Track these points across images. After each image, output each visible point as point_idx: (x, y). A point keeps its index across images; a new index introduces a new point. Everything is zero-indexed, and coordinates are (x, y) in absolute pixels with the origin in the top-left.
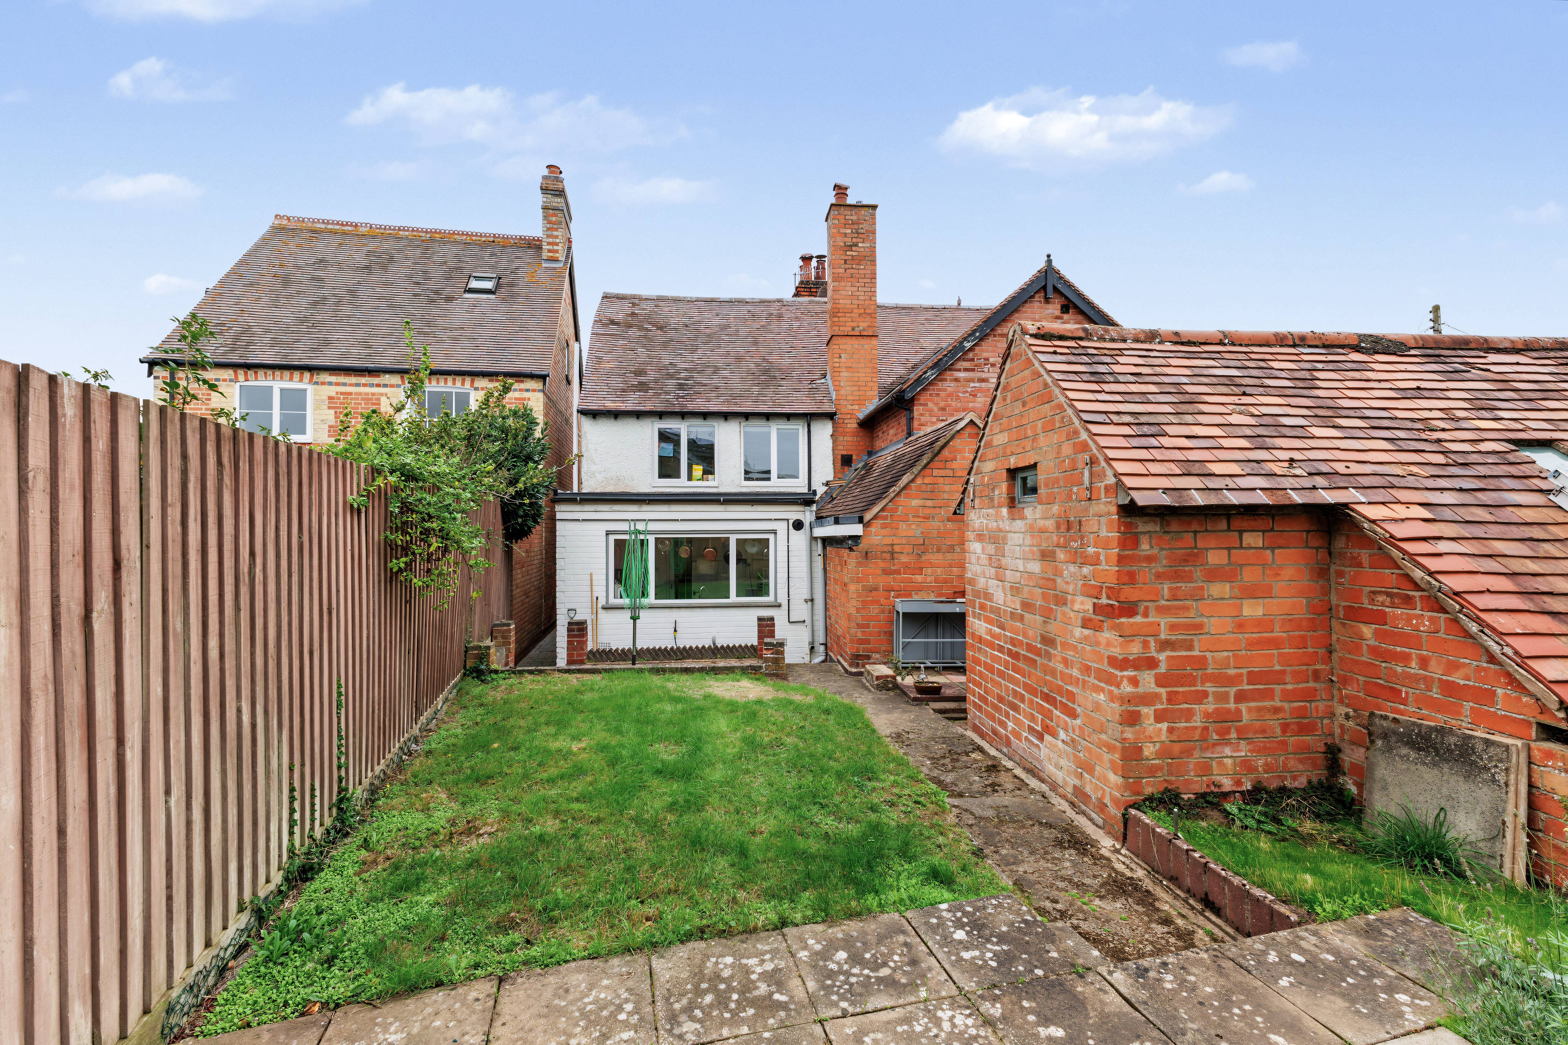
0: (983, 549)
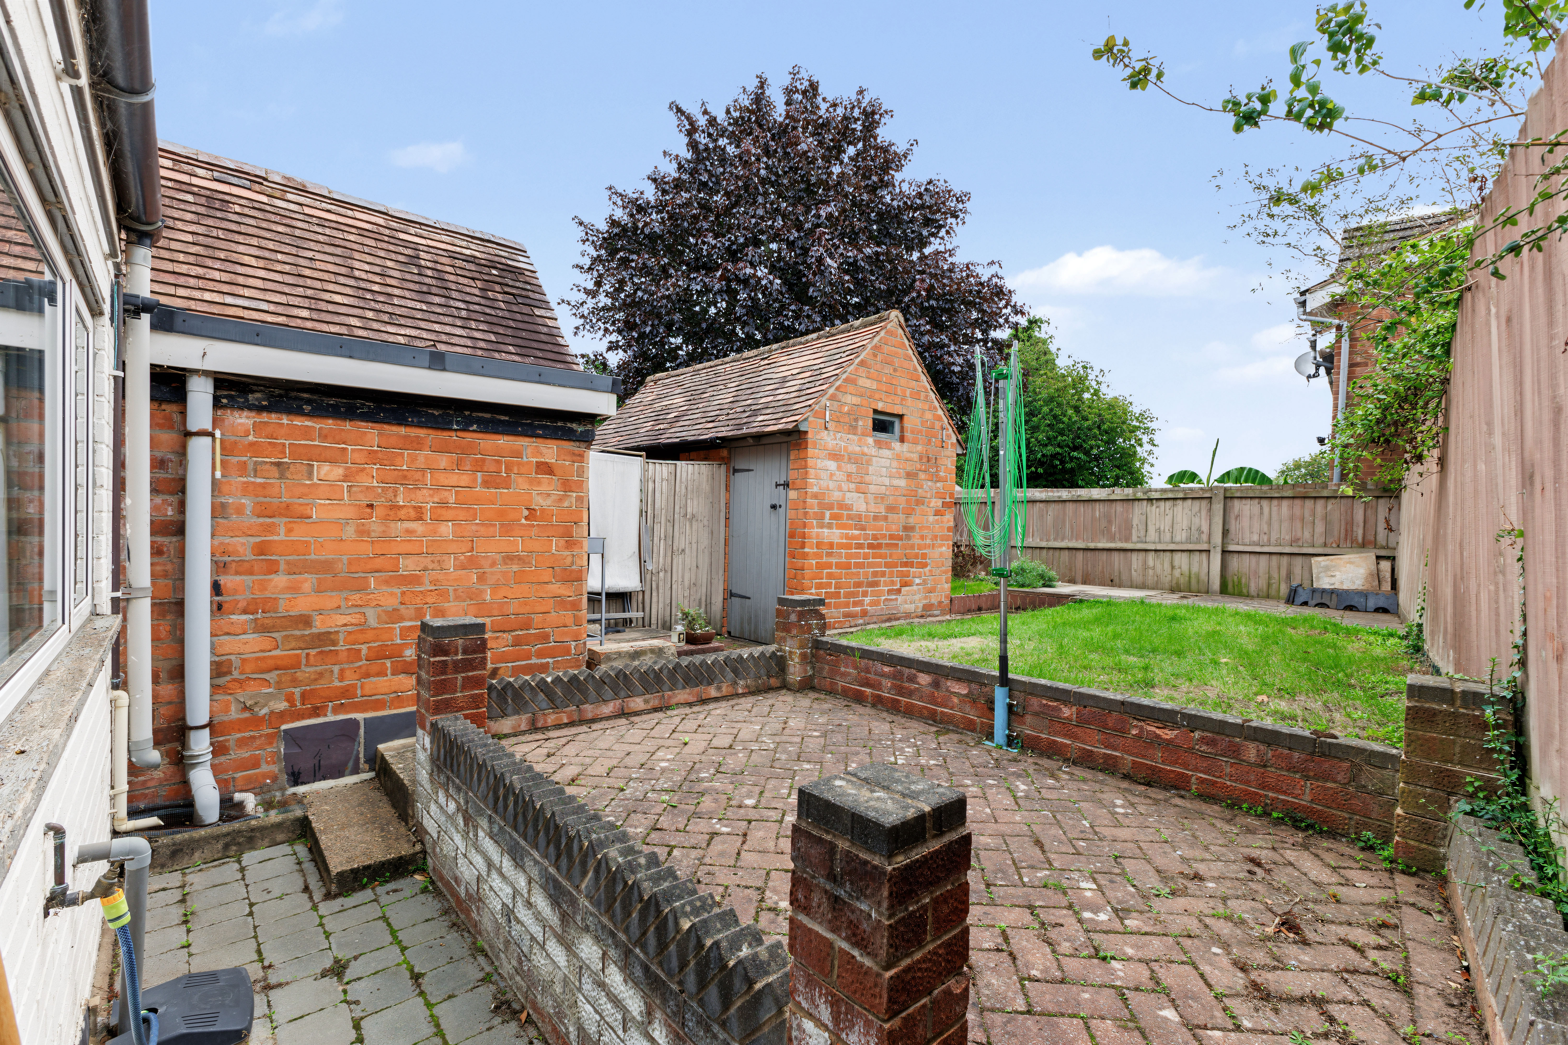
0: (839, 468)
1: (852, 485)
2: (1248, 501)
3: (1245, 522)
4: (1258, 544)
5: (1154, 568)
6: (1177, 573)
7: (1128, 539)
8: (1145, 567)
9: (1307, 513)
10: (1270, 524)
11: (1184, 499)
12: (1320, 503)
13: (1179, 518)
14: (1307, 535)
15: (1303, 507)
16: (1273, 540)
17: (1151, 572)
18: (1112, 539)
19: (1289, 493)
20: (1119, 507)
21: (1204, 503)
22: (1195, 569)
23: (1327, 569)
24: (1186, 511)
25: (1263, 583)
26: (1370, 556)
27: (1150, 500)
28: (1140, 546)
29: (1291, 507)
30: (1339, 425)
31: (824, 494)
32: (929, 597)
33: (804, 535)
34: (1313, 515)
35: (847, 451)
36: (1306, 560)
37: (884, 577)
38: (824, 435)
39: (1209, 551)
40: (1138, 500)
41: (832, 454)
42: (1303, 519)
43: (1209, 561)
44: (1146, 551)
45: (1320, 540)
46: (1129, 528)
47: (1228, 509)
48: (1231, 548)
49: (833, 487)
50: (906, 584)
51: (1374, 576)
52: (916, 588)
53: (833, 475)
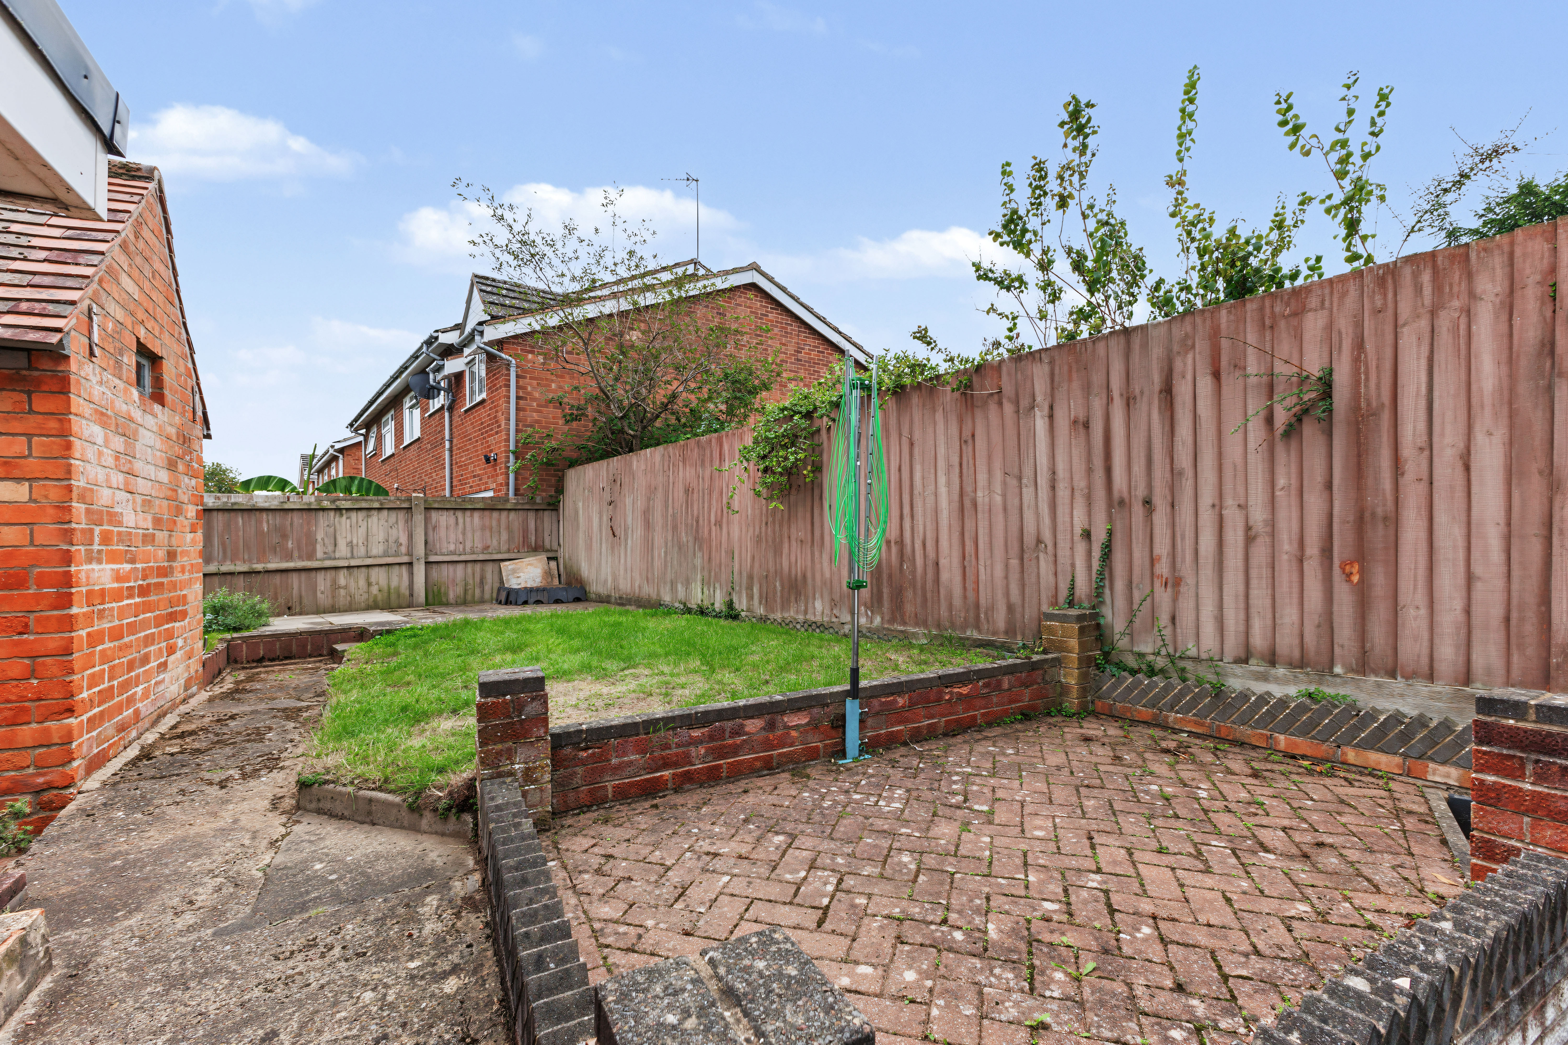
0: (107, 440)
1: (121, 477)
2: (445, 513)
3: (442, 533)
4: (453, 553)
5: (346, 588)
6: (374, 590)
7: (311, 556)
8: (335, 586)
9: (494, 523)
10: (464, 534)
11: (379, 509)
12: (504, 514)
13: (374, 529)
14: (494, 543)
15: (491, 517)
16: (468, 549)
17: (342, 592)
18: (289, 557)
19: (482, 506)
20: (297, 519)
21: (401, 515)
22: (394, 583)
23: (514, 571)
24: (382, 522)
25: (459, 590)
26: (543, 557)
27: (338, 510)
28: (328, 563)
29: (482, 518)
30: (512, 447)
31: (92, 490)
32: (188, 667)
33: (67, 580)
34: (499, 525)
35: (113, 408)
36: (496, 565)
37: (153, 644)
38: (88, 369)
39: (410, 564)
40: (324, 510)
41: (96, 411)
42: (491, 529)
43: (411, 574)
44: (336, 568)
45: (504, 548)
46: (312, 543)
47: (427, 520)
48: (432, 558)
49: (101, 478)
50: (171, 650)
51: (548, 573)
52: (179, 654)
53: (100, 454)
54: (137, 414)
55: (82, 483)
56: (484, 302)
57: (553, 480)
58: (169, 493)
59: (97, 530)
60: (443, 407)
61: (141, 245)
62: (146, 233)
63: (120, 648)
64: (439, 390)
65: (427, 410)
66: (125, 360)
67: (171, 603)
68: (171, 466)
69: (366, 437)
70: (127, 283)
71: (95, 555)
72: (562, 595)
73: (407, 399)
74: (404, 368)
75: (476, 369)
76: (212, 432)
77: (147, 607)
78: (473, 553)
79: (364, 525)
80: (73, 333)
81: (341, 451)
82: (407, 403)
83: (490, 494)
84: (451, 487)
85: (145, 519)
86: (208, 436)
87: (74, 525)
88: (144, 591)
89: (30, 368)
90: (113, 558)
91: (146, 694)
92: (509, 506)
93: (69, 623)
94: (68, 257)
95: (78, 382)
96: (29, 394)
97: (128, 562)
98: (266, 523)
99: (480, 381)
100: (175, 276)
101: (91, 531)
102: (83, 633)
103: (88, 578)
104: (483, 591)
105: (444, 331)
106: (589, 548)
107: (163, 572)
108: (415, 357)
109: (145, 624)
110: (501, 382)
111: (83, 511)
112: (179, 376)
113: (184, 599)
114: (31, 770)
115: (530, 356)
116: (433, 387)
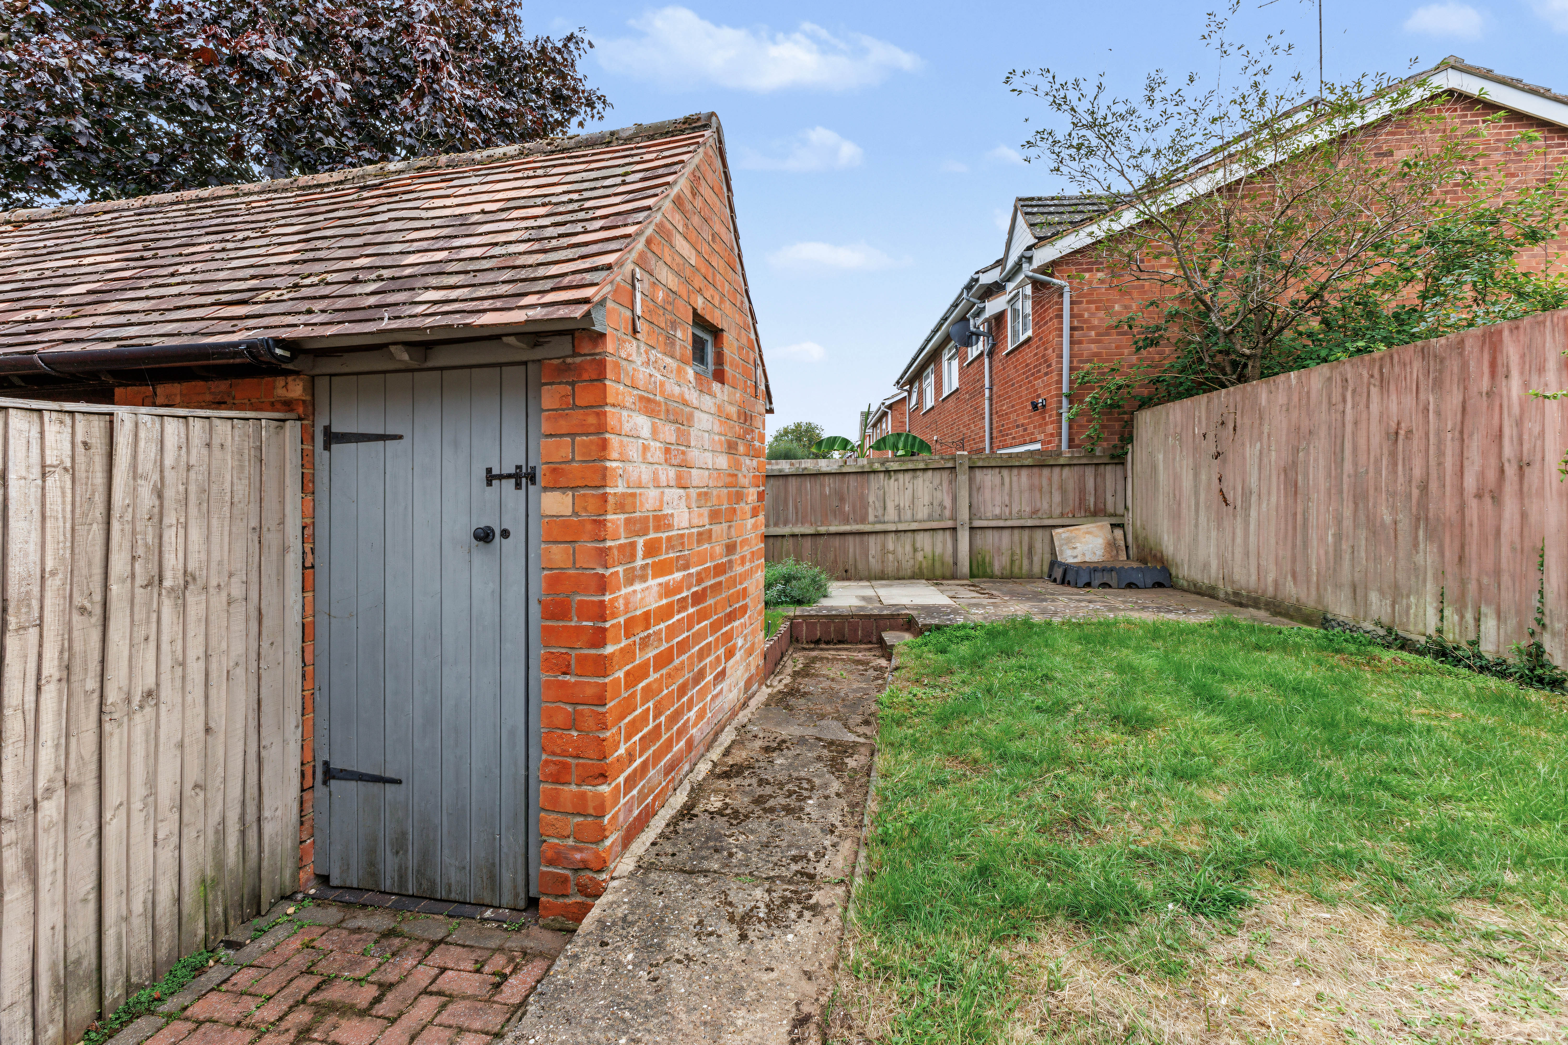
0: (654, 431)
1: (672, 472)
2: (990, 471)
3: (988, 494)
4: (998, 518)
5: (894, 553)
6: (920, 556)
7: (863, 520)
8: (884, 551)
9: (1045, 482)
10: (1010, 495)
11: (924, 470)
12: (1057, 470)
13: (920, 491)
14: (1045, 506)
15: (1040, 475)
16: (1015, 514)
17: (891, 557)
18: (847, 521)
19: (1029, 462)
20: (852, 481)
21: (945, 475)
22: (938, 550)
23: (1069, 541)
24: (927, 483)
25: (1005, 560)
26: (1106, 523)
27: (887, 472)
28: (879, 527)
29: (1030, 477)
30: (1065, 389)
31: (633, 495)
32: (749, 665)
33: (601, 612)
34: (1050, 485)
35: (662, 392)
36: (1047, 532)
37: (709, 655)
38: (631, 348)
39: (954, 529)
40: (875, 472)
41: (641, 398)
42: (1041, 490)
43: (955, 540)
44: (885, 532)
45: (1057, 511)
46: (865, 506)
47: (971, 480)
48: (977, 523)
49: (646, 477)
50: (730, 654)
51: (1112, 545)
52: (738, 655)
53: (645, 448)
54: (692, 396)
55: (621, 489)
56: (1032, 225)
57: (1117, 426)
58: (729, 480)
59: (640, 542)
60: (982, 354)
61: (698, 203)
62: (705, 190)
63: (669, 675)
64: (978, 335)
65: (966, 358)
66: (679, 334)
67: (730, 601)
68: (731, 448)
69: (910, 392)
70: (681, 244)
71: (638, 572)
72: (1138, 578)
73: (946, 351)
74: (945, 319)
75: (1019, 305)
76: (775, 406)
77: (702, 615)
78: (1020, 518)
79: (910, 486)
80: (610, 304)
81: (890, 407)
82: (946, 356)
83: (1038, 446)
84: (991, 438)
85: (700, 515)
86: (771, 411)
87: (609, 544)
88: (698, 598)
89: (575, 354)
90: (662, 569)
91: (701, 715)
92: (1062, 461)
93: (602, 666)
94: (619, 220)
95: (617, 365)
96: (573, 384)
97: (678, 570)
98: (829, 485)
99: (1025, 317)
100: (737, 238)
101: (633, 545)
102: (620, 674)
103: (627, 604)
104: (1031, 562)
105: (985, 271)
106: (1176, 516)
107: (720, 569)
108: (955, 305)
109: (700, 636)
110: (1051, 313)
111: (622, 523)
112: (741, 348)
113: (745, 592)
114: (570, 842)
115: (1087, 275)
116: (973, 333)
